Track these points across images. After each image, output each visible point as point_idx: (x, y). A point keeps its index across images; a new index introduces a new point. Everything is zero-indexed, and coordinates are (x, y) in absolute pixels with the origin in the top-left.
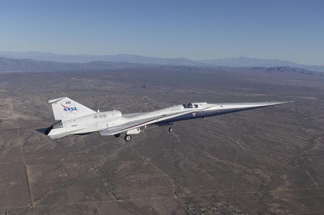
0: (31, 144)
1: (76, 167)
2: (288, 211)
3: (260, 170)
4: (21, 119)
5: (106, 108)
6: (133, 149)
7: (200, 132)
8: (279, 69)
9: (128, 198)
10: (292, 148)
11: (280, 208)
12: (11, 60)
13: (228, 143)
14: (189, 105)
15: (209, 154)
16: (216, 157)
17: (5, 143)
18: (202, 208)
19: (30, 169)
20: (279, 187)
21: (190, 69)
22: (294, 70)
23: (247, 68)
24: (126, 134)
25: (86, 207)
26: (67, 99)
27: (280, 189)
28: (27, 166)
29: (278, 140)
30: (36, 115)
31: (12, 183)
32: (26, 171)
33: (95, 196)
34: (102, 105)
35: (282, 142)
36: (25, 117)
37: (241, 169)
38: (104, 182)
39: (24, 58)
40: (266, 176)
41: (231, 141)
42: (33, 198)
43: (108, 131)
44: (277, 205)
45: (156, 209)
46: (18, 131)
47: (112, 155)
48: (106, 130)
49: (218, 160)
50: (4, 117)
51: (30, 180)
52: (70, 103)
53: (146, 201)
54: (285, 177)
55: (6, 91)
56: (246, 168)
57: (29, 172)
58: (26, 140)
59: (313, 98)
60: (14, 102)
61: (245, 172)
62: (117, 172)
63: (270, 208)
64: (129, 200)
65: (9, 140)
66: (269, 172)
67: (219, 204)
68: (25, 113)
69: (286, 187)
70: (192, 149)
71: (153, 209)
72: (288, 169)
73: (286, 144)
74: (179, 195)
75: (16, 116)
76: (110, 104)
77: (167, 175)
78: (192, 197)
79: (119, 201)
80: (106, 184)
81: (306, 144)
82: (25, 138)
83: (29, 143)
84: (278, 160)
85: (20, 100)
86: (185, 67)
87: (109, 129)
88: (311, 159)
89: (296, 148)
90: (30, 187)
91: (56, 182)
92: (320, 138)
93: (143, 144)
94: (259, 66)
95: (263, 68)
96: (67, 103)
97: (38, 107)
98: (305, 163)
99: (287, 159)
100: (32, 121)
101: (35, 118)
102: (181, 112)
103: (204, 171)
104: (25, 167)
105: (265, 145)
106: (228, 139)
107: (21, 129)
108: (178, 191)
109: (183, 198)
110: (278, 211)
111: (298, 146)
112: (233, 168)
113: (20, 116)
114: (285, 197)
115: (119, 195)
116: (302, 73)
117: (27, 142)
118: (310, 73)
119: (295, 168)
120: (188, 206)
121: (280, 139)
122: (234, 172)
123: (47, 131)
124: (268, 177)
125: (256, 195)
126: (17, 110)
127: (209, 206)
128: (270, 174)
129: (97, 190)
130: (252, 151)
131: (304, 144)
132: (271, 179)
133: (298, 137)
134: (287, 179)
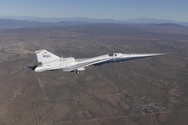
1: (64, 79)
2: (179, 101)
3: (161, 80)
4: (29, 54)
5: (74, 47)
6: (92, 69)
8: (165, 24)
9: (95, 95)
10: (177, 68)
11: (175, 100)
12: (17, 21)
13: (143, 65)
14: (112, 55)
15: (133, 71)
16: (137, 73)
17: (24, 67)
18: (134, 100)
19: (40, 80)
20: (173, 89)
21: (116, 25)
22: (173, 25)
23: (147, 24)
24: (77, 70)
25: (73, 100)
26: (45, 51)
27: (174, 90)
28: (38, 78)
29: (169, 64)
31: (32, 88)
33: (77, 94)
34: (71, 46)
35: (171, 65)
37: (152, 79)
38: (80, 87)
39: (24, 20)
41: (144, 64)
42: (44, 95)
43: (67, 69)
44: (173, 98)
45: (110, 100)
46: (29, 60)
48: (66, 68)
49: (139, 75)
50: (20, 53)
51: (41, 86)
52: (47, 53)
53: (104, 96)
54: (176, 83)
55: (18, 38)
56: (154, 79)
59: (186, 41)
60: (24, 44)
61: (154, 81)
62: (86, 81)
63: (169, 99)
64: (95, 96)
65: (25, 65)
66: (167, 81)
67: (143, 98)
69: (177, 89)
71: (108, 101)
72: (176, 79)
73: (174, 66)
74: (121, 93)
75: (26, 52)
76: (75, 45)
77: (113, 83)
78: (128, 94)
79: (90, 96)
80: (81, 88)
82: (34, 64)
84: (171, 75)
85: (26, 43)
86: (113, 24)
87: (68, 68)
90: (42, 89)
91: (55, 87)
94: (154, 23)
95: (156, 24)
96: (45, 53)
98: (185, 76)
99: (175, 74)
102: (108, 59)
103: (132, 80)
104: (37, 79)
105: (163, 67)
106: (142, 63)
107: (30, 59)
108: (120, 91)
109: (123, 95)
110: (174, 101)
111: (180, 67)
112: (147, 79)
113: (29, 52)
114: (177, 94)
115: (89, 93)
116: (178, 26)
118: (183, 27)
119: (180, 78)
120: (126, 99)
121: (170, 63)
122: (148, 81)
123: (34, 68)
124: (167, 83)
125: (161, 93)
126: (26, 48)
127: (137, 99)
129: (77, 91)
130: (156, 70)
131: (184, 66)
132: (168, 84)
133: (180, 62)
134: (177, 84)
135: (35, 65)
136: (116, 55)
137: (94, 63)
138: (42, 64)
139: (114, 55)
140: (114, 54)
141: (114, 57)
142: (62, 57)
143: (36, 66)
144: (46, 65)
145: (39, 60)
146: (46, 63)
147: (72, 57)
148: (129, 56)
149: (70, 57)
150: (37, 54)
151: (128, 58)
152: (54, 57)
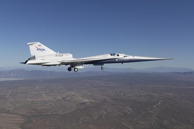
14: (114, 55)
52: (41, 46)
123: (26, 62)
135: (28, 59)
136: (118, 55)
138: (35, 58)
141: (116, 57)
144: (40, 59)
146: (40, 56)
147: (70, 53)
148: (133, 58)
150: (30, 46)
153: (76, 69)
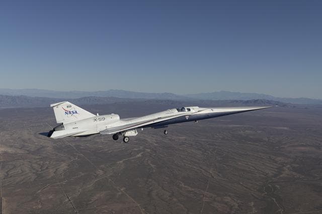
0: (11, 177)
3: (229, 198)
6: (110, 180)
7: (176, 162)
10: (262, 175)
13: (201, 171)
14: (182, 109)
15: (182, 183)
16: (188, 186)
19: (6, 201)
22: (269, 102)
24: (124, 136)
26: (68, 103)
30: (21, 149)
32: (1, 203)
35: (252, 170)
36: (10, 150)
37: (211, 197)
38: (77, 213)
40: (235, 203)
41: (204, 170)
47: (88, 186)
49: (190, 189)
52: (71, 106)
54: (252, 204)
56: (216, 196)
57: (4, 204)
58: (7, 173)
59: (285, 128)
61: (215, 200)
66: (237, 200)
68: (11, 146)
70: (167, 178)
72: (256, 196)
73: (256, 171)
77: (139, 205)
81: (275, 171)
82: (6, 171)
83: (9, 176)
84: (246, 188)
85: (8, 134)
88: (278, 186)
89: (265, 175)
92: (288, 166)
93: (120, 174)
96: (67, 107)
97: (24, 141)
98: (273, 190)
99: (256, 187)
100: (16, 154)
101: (20, 151)
103: (175, 200)
104: (1, 200)
105: (237, 174)
106: (201, 168)
107: (4, 162)
111: (267, 174)
112: (204, 196)
113: (6, 150)
117: (8, 174)
118: (284, 105)
119: (263, 195)
121: (250, 167)
122: (204, 200)
123: (49, 134)
126: (4, 143)
128: (239, 201)
130: (224, 179)
131: (273, 172)
132: (239, 206)
133: (268, 165)
134: (254, 206)
135: (52, 129)
136: (189, 110)
137: (152, 122)
138: (63, 127)
139: (187, 110)
140: (186, 108)
141: (186, 113)
142: (98, 114)
143: (54, 130)
144: (71, 127)
145: (59, 120)
146: (70, 123)
147: (115, 114)
148: (211, 112)
149: (110, 114)
150: (55, 108)
151: (209, 113)
152: (84, 114)
153: (126, 138)
